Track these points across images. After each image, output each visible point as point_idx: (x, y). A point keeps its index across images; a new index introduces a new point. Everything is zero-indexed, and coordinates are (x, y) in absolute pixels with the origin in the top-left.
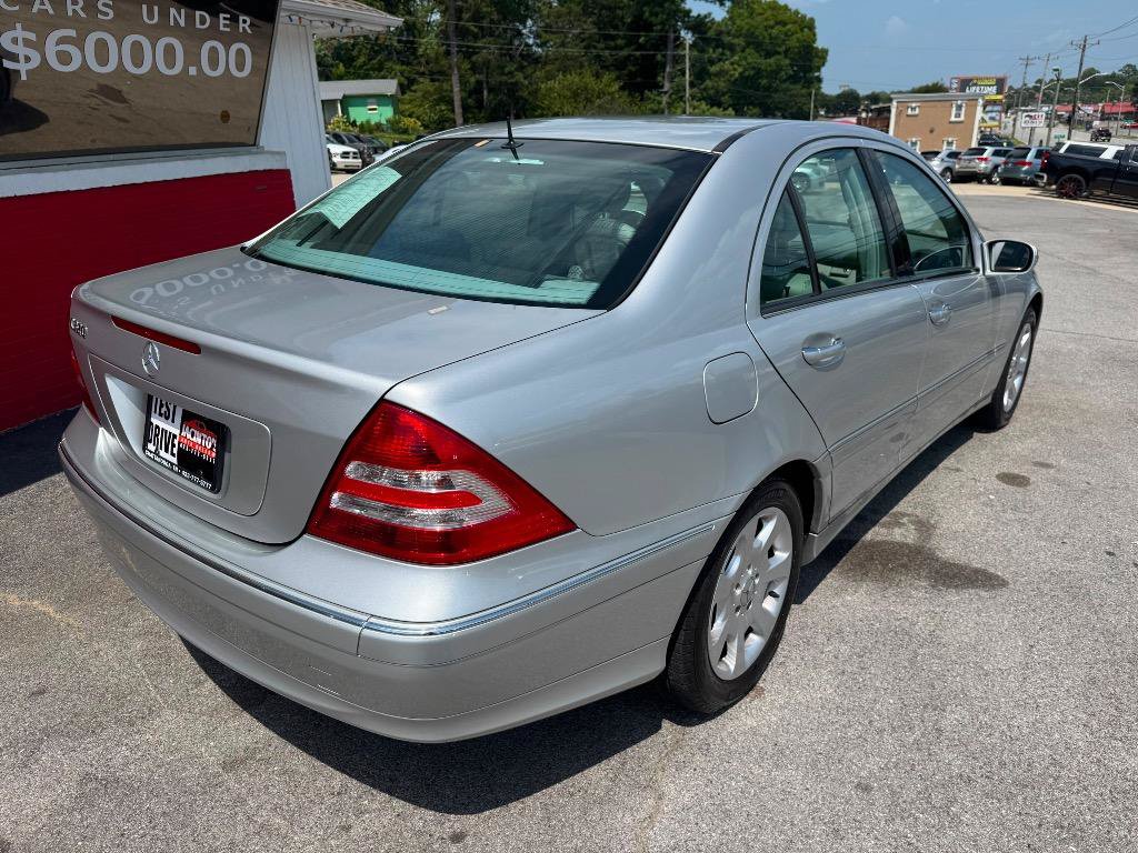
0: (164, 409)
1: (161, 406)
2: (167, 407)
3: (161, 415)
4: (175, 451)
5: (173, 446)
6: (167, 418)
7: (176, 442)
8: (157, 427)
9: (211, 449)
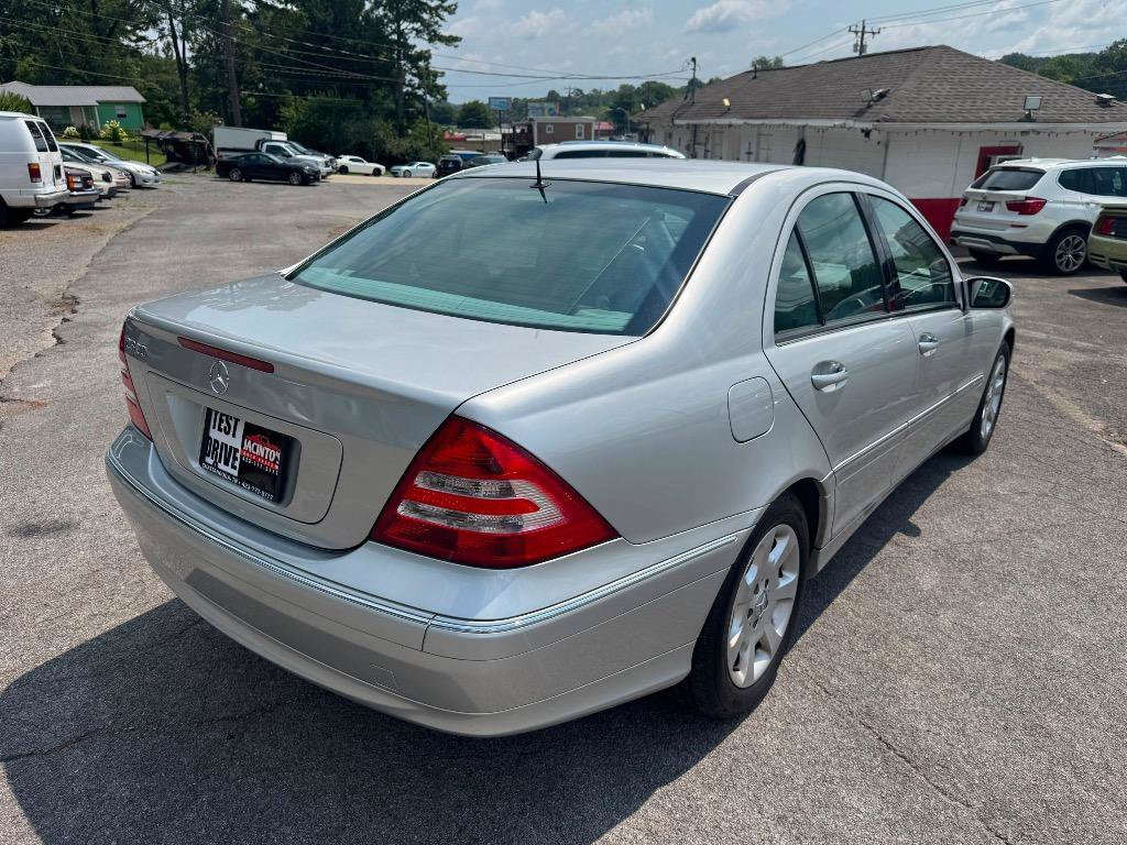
0: (224, 425)
1: (221, 421)
2: (227, 422)
3: (220, 430)
4: (237, 464)
5: (235, 459)
6: (227, 433)
7: (238, 455)
8: (216, 441)
9: (274, 462)
